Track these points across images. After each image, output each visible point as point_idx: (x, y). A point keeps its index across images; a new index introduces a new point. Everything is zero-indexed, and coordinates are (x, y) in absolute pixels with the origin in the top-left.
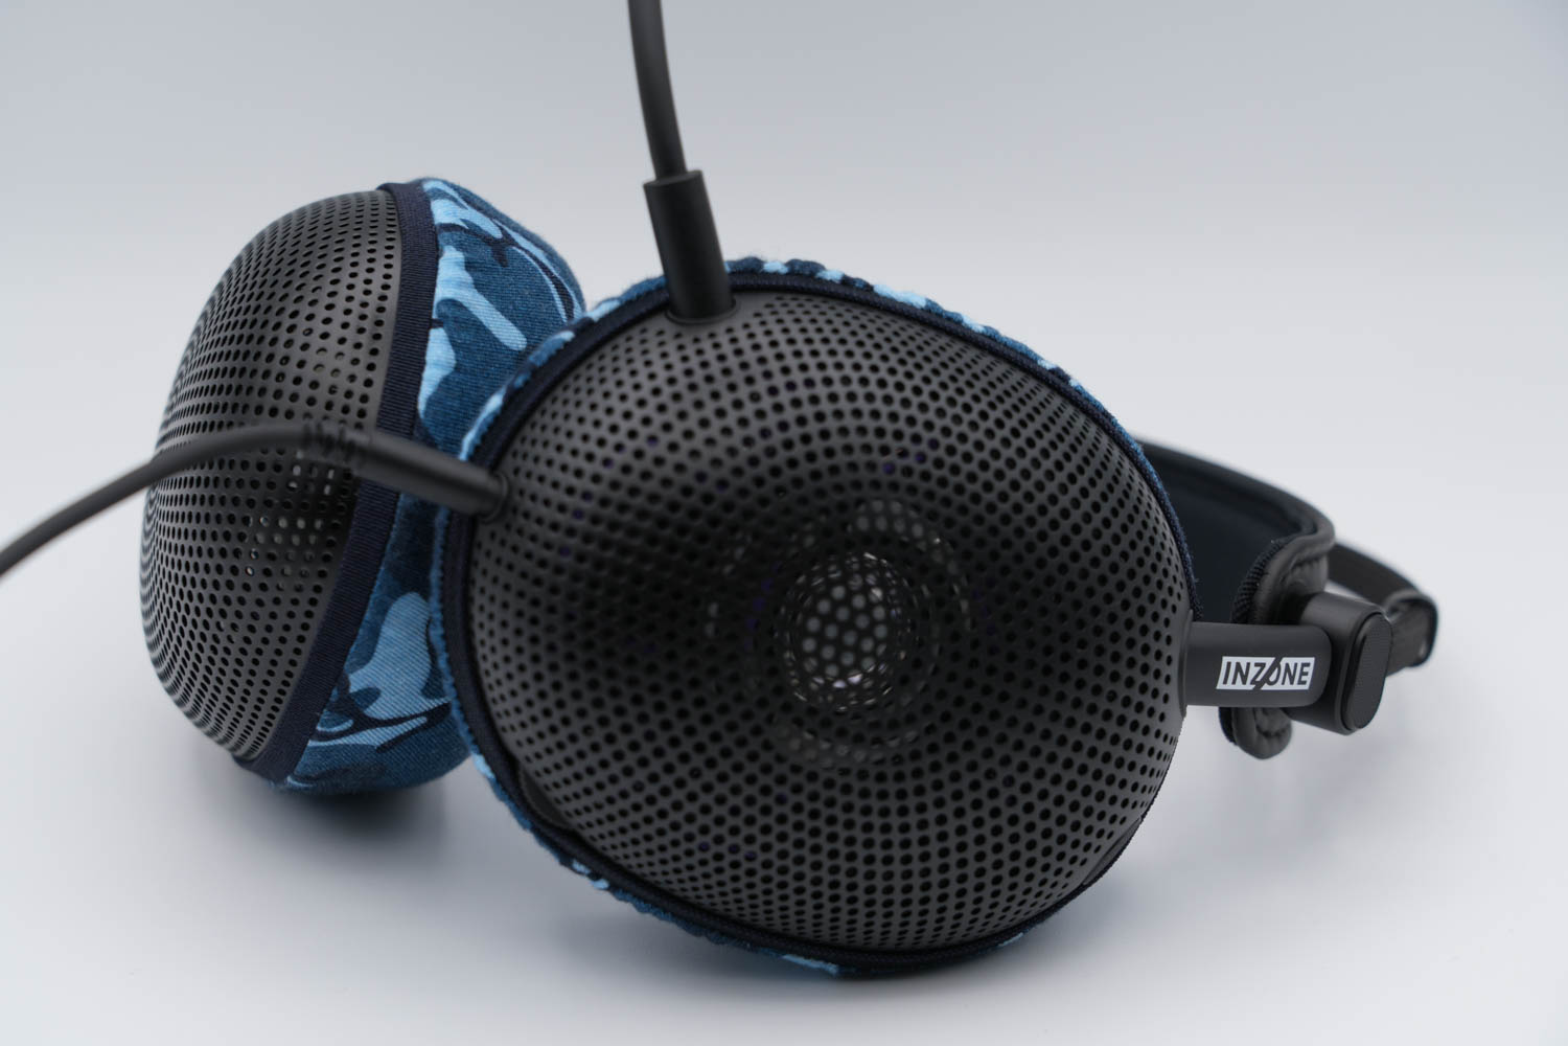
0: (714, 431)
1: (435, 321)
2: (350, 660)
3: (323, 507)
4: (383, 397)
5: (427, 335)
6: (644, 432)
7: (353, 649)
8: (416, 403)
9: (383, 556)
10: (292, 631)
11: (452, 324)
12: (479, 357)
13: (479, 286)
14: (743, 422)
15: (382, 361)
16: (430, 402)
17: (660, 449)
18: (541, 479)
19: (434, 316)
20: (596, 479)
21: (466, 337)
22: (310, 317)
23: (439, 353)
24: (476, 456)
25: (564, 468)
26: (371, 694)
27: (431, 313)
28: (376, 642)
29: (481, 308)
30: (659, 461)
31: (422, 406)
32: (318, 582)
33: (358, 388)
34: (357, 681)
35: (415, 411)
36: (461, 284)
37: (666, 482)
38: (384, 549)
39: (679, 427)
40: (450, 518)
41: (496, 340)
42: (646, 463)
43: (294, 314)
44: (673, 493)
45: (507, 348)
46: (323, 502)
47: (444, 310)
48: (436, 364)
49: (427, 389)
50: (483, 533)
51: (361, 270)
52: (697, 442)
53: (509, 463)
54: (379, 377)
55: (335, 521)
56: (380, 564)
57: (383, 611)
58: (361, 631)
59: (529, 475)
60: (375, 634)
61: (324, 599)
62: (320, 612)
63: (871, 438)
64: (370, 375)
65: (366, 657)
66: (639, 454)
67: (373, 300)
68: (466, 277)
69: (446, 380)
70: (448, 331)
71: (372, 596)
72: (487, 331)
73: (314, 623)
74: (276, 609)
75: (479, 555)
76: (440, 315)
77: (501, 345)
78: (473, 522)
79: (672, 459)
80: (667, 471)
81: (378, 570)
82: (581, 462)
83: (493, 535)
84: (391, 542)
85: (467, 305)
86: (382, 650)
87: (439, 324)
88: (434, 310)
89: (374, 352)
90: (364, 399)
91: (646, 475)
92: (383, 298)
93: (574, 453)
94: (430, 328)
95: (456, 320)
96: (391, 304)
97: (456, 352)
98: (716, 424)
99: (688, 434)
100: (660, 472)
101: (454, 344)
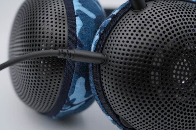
0: (153, 34)
1: (76, 15)
2: (69, 93)
3: (59, 61)
4: (68, 34)
5: (75, 19)
6: (137, 37)
7: (69, 91)
8: (76, 35)
9: (74, 70)
10: (55, 89)
11: (80, 16)
12: (87, 22)
13: (83, 6)
14: (159, 31)
15: (66, 26)
16: (79, 34)
17: (142, 41)
18: (115, 53)
19: (76, 14)
20: (129, 50)
21: (83, 18)
22: (47, 18)
23: (79, 22)
24: (96, 50)
25: (120, 49)
26: (74, 100)
27: (75, 14)
28: (74, 89)
29: (85, 10)
30: (142, 43)
31: (77, 35)
32: (60, 78)
33: (62, 33)
34: (71, 98)
35: (76, 36)
36: (79, 6)
37: (145, 48)
38: (74, 68)
39: (145, 35)
40: (93, 65)
41: (89, 17)
42: (140, 44)
43: (43, 18)
44: (147, 50)
45: (92, 19)
46: (58, 60)
47: (78, 12)
48: (79, 25)
49: (78, 31)
50: (102, 67)
51: (56, 5)
52: (150, 37)
53: (105, 51)
54: (66, 29)
55: (62, 64)
56: (74, 72)
57: (75, 82)
58: (71, 87)
59: (111, 52)
60: (74, 87)
61: (61, 81)
62: (61, 84)
63: (186, 29)
64: (64, 30)
65: (72, 93)
66: (137, 43)
67: (61, 12)
68: (80, 4)
69: (82, 28)
70: (80, 17)
71: (73, 79)
72: (87, 16)
73: (60, 87)
74: (50, 85)
75: (102, 73)
76: (77, 14)
77: (91, 18)
78: (99, 65)
79: (145, 42)
80: (145, 45)
81: (73, 73)
82: (124, 47)
83: (105, 68)
84: (75, 67)
85: (82, 10)
86: (76, 90)
87: (77, 16)
88: (75, 13)
89: (64, 24)
90: (64, 35)
91: (140, 47)
92: (63, 12)
93: (122, 45)
94: (75, 17)
95: (81, 14)
96: (65, 13)
97: (82, 21)
98: (153, 32)
99: (147, 36)
100: (143, 46)
101: (82, 20)
